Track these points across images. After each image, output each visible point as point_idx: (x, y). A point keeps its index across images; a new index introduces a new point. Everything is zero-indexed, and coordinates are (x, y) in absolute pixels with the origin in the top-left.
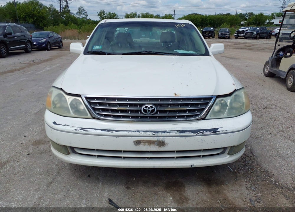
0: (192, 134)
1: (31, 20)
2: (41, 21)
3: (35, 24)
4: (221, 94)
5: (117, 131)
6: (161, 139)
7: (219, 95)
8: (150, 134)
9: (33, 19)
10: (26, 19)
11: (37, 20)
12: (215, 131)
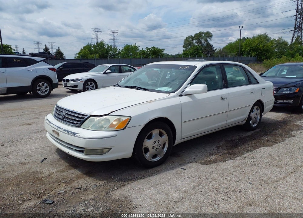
0: (67, 133)
1: (254, 54)
2: (265, 54)
3: (257, 57)
4: (93, 114)
5: (51, 123)
6: (58, 131)
7: (92, 115)
8: (56, 127)
9: (257, 52)
10: (250, 53)
11: (260, 53)
12: (75, 134)
